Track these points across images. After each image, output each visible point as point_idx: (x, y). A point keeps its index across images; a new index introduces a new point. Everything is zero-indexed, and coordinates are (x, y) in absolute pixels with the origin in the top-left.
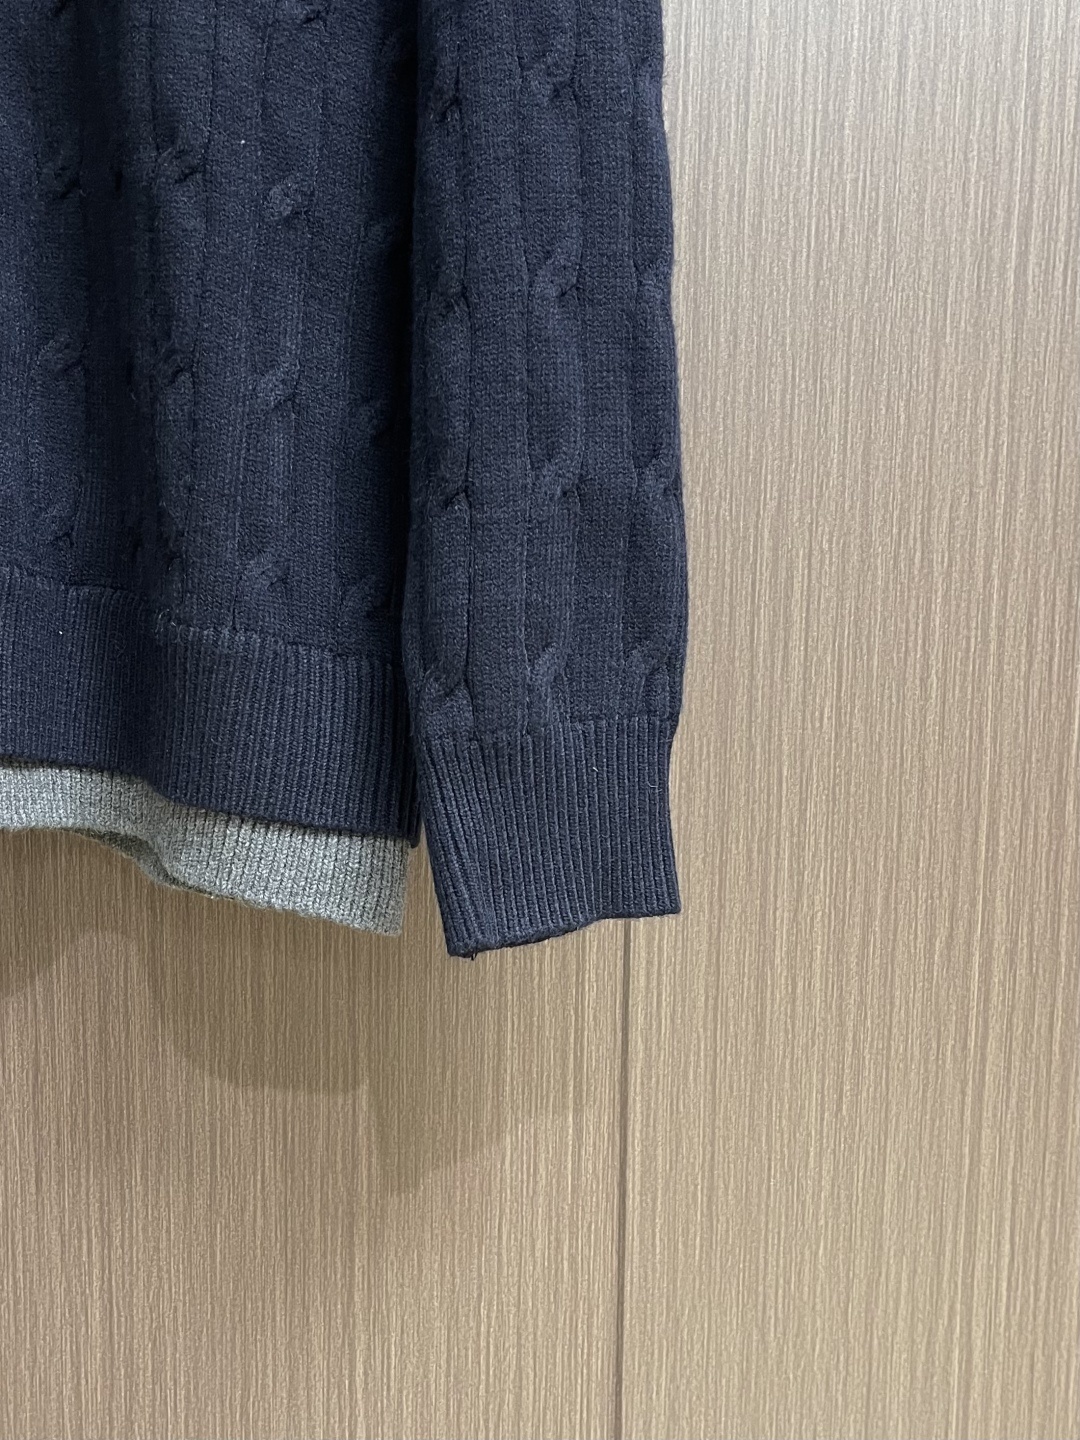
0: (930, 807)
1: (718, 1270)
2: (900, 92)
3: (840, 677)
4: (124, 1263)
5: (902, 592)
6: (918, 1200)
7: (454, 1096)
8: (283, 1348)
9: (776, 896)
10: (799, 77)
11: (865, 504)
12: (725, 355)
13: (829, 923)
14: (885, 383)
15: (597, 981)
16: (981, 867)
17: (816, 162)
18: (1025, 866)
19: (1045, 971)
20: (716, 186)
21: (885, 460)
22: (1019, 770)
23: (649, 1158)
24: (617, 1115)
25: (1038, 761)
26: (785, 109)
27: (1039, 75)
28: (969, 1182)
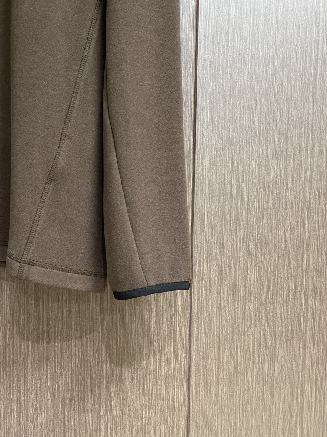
0: (288, 250)
1: (221, 402)
2: (276, 24)
3: (259, 208)
4: (25, 398)
5: (278, 181)
6: (285, 379)
7: (134, 343)
8: (77, 427)
9: (239, 279)
10: (245, 19)
11: (266, 153)
12: (222, 104)
13: (256, 287)
14: (272, 115)
15: (181, 305)
16: (304, 270)
17: (250, 45)
18: (318, 270)
19: (325, 304)
20: (219, 51)
21: (273, 139)
22: (316, 238)
23: (198, 364)
24: (188, 350)
25: (322, 236)
26: (241, 28)
27: (319, 21)
28: (302, 373)
